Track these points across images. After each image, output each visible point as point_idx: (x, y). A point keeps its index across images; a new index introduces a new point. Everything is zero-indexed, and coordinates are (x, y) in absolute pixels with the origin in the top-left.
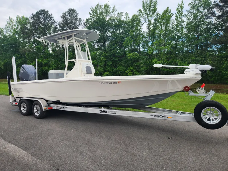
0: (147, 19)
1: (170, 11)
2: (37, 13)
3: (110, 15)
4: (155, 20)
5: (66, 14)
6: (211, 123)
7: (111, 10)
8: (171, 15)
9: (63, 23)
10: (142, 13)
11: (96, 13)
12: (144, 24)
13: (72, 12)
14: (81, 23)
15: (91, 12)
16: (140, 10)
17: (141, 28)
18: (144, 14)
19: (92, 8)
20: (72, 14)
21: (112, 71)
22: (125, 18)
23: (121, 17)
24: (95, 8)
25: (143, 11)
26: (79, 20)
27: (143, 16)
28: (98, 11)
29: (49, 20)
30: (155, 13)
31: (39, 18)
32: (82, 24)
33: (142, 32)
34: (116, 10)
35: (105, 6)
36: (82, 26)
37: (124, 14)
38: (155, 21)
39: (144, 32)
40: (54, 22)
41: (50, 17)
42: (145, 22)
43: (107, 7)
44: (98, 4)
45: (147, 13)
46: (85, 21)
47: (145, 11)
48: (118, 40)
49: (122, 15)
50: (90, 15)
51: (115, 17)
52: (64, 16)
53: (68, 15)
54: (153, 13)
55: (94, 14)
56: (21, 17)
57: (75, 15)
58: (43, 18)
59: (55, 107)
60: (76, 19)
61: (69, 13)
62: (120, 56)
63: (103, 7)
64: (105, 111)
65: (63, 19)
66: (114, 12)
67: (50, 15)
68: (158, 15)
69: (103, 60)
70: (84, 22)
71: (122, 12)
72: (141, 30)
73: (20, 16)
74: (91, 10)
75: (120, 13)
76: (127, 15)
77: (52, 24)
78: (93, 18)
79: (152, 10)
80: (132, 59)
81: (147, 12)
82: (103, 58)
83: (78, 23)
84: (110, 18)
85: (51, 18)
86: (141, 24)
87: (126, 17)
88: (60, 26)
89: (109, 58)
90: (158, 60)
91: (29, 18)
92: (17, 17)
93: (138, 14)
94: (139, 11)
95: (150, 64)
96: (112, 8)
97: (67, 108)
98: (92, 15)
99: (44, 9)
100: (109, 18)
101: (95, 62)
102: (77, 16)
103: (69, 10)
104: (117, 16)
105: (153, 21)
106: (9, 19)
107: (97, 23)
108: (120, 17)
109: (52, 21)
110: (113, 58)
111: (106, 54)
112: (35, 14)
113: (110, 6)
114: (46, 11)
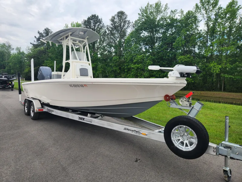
0: (206, 15)
1: (237, 3)
2: (89, 19)
3: (162, 14)
4: (216, 15)
5: (116, 17)
6: (184, 148)
7: (163, 9)
8: (238, 7)
9: (111, 26)
10: (199, 8)
11: (146, 13)
12: (201, 20)
13: (121, 14)
14: (129, 26)
15: (140, 13)
16: (197, 5)
17: (197, 26)
18: (202, 9)
19: (141, 8)
20: (121, 17)
21: (159, 75)
22: (179, 16)
23: (175, 16)
24: (145, 8)
25: (200, 5)
26: (127, 22)
27: (200, 11)
28: (148, 11)
29: (99, 24)
30: (217, 7)
31: (90, 23)
32: (131, 26)
33: (199, 30)
34: (169, 8)
35: (157, 4)
36: (130, 29)
37: (178, 11)
38: (216, 17)
39: (201, 30)
40: (103, 26)
41: (100, 21)
42: (203, 19)
43: (158, 6)
44: (148, 4)
45: (206, 8)
46: (134, 22)
47: (203, 5)
48: (168, 41)
49: (176, 13)
50: (139, 16)
51: (168, 15)
52: (113, 20)
53: (117, 18)
54: (213, 7)
55: (143, 15)
56: (75, 24)
57: (124, 17)
58: (93, 23)
59: (46, 109)
60: (125, 22)
61: (118, 16)
62: (168, 59)
63: (154, 6)
64: (82, 118)
65: (112, 23)
66: (166, 10)
67: (100, 19)
68: (220, 8)
69: (149, 63)
70: (133, 24)
71: (175, 10)
72: (197, 28)
73: (74, 22)
74: (141, 11)
75: (173, 11)
76: (182, 12)
77: (101, 28)
78: (142, 19)
79: (212, 4)
80: (184, 62)
81: (206, 6)
82: (149, 62)
83: (127, 25)
84: (162, 17)
85: (100, 23)
86: (198, 21)
87: (180, 14)
88: (109, 30)
89: (156, 61)
90: (217, 64)
91: (81, 24)
92: (72, 24)
93: (194, 10)
94: (195, 7)
95: (207, 68)
96: (164, 6)
97: (53, 111)
98: (141, 16)
99: (95, 14)
100: (160, 17)
101: (141, 66)
102: (126, 18)
103: (119, 13)
104: (170, 14)
105: (213, 17)
106: (65, 26)
107: (145, 24)
108: (173, 15)
109: (101, 25)
110: (161, 62)
111: (153, 58)
112: (86, 19)
113: (162, 5)
114: (96, 16)
